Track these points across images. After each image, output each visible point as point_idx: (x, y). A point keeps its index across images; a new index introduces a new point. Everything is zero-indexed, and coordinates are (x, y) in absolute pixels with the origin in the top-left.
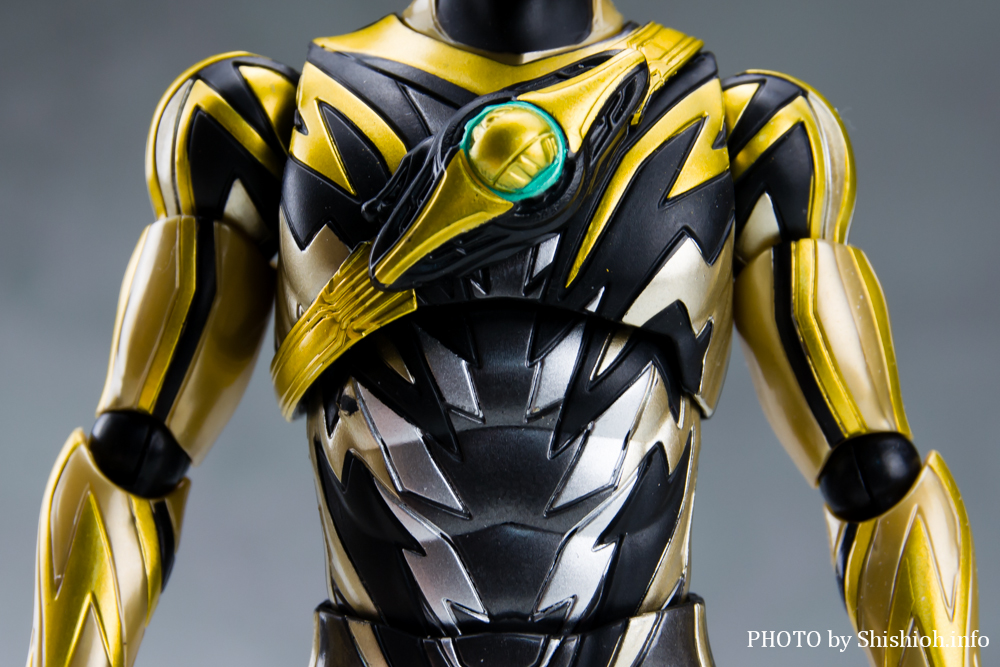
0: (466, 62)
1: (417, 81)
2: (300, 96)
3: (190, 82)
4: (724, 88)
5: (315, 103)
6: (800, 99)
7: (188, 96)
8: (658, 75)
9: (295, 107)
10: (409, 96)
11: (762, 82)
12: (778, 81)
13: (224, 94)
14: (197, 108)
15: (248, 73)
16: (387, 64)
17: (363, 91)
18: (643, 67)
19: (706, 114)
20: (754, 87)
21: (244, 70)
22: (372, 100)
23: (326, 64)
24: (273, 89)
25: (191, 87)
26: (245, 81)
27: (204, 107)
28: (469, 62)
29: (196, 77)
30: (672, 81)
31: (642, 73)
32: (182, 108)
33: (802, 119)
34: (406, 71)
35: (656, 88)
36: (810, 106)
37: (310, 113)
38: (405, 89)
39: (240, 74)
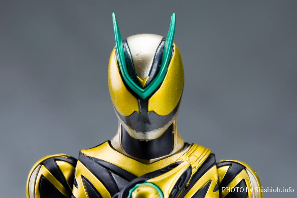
0: (131, 163)
1: (114, 170)
2: (76, 173)
3: (40, 165)
4: (218, 168)
5: (81, 176)
6: (244, 170)
7: (39, 170)
8: (195, 168)
9: (74, 177)
10: (112, 175)
11: (231, 165)
12: (236, 164)
13: (50, 171)
14: (42, 176)
15: (59, 163)
16: (105, 163)
17: (97, 173)
18: (190, 168)
19: (212, 179)
20: (228, 167)
21: (58, 162)
22: (100, 177)
23: (84, 162)
24: (67, 169)
25: (40, 167)
26: (58, 166)
27: (44, 175)
28: (132, 163)
29: (42, 164)
30: (200, 169)
31: (189, 170)
32: (37, 175)
33: (244, 178)
34: (111, 166)
35: (194, 173)
36: (247, 173)
37: (79, 180)
38: (110, 173)
39: (56, 164)
